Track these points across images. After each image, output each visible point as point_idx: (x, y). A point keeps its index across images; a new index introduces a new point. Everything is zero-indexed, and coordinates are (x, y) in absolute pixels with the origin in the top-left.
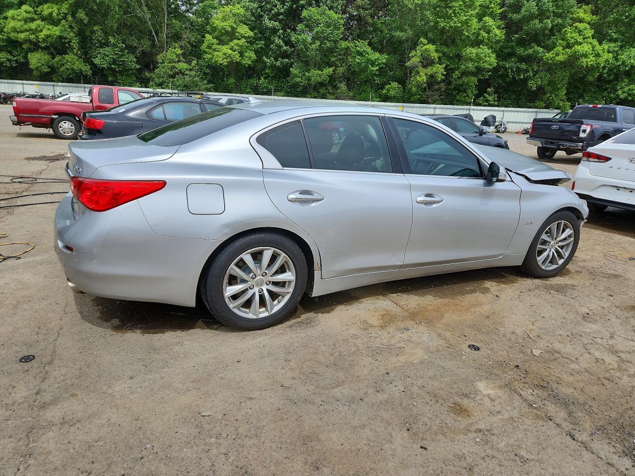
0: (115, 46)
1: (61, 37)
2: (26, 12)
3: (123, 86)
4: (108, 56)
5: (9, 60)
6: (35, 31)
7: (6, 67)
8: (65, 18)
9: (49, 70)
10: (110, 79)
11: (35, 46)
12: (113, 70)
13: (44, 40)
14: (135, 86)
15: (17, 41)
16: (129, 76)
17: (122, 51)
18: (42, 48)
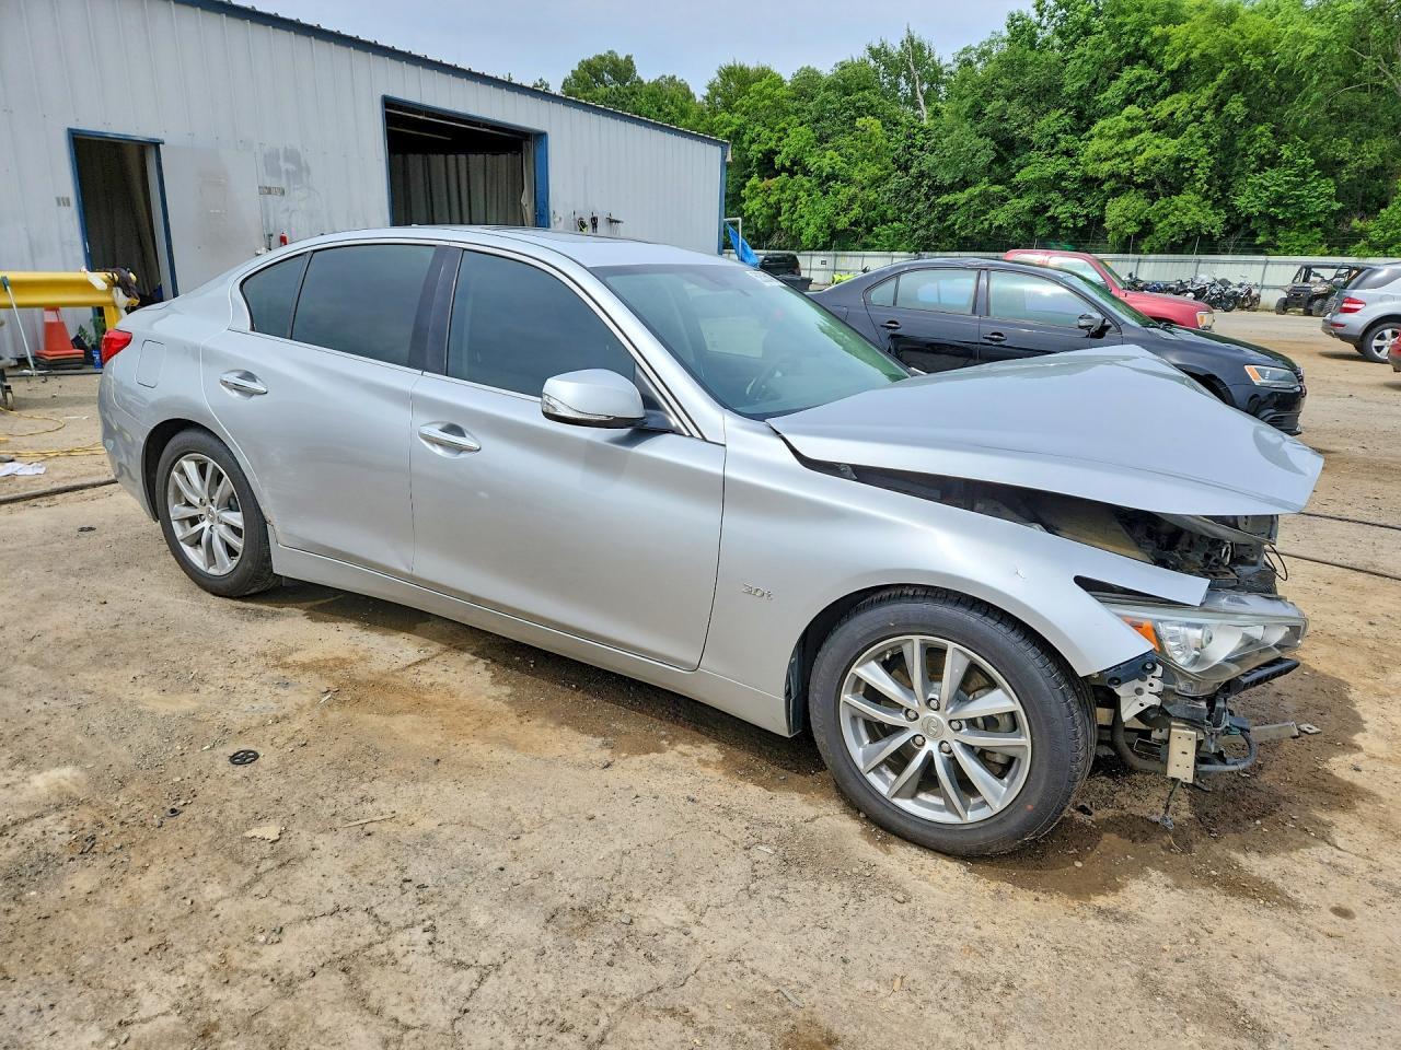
0: (1290, 163)
1: (1178, 161)
2: (1128, 119)
3: (1285, 254)
4: (1266, 189)
5: (1074, 216)
6: (1129, 156)
7: (1067, 228)
8: (1197, 119)
9: (1137, 229)
10: (1260, 240)
11: (1124, 184)
12: (1273, 220)
13: (1145, 169)
14: (1313, 253)
15: (1097, 178)
16: (1305, 229)
17: (1303, 174)
18: (1138, 186)
